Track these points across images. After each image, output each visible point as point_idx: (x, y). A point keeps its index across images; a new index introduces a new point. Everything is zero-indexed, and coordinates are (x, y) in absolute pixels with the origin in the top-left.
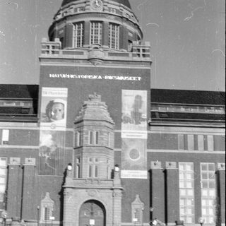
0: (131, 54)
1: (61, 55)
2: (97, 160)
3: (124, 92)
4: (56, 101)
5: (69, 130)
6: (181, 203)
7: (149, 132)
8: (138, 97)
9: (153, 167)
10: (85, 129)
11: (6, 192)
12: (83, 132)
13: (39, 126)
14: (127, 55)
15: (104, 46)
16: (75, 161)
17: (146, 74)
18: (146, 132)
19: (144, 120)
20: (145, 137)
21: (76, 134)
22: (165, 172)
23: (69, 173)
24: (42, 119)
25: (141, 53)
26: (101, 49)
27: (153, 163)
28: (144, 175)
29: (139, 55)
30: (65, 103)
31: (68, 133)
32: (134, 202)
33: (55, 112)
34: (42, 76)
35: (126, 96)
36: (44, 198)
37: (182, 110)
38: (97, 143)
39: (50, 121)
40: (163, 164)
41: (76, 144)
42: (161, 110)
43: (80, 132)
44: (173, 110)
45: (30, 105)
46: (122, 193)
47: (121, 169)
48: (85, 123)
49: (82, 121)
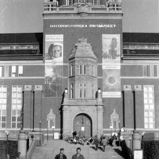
0: (108, 9)
1: (58, 11)
2: (85, 85)
3: (104, 36)
4: (55, 44)
5: (65, 64)
6: (146, 114)
7: (122, 64)
8: (114, 39)
9: (125, 89)
10: (76, 64)
11: (22, 109)
12: (75, 66)
13: (44, 62)
14: (105, 9)
15: (88, 4)
16: (70, 86)
17: (119, 23)
18: (120, 64)
19: (118, 56)
20: (119, 68)
21: (70, 67)
22: (134, 92)
23: (66, 95)
24: (46, 58)
25: (116, 7)
26: (87, 6)
27: (125, 86)
28: (118, 95)
29: (114, 9)
30: (62, 45)
31: (65, 67)
32: (113, 114)
33: (55, 52)
34: (45, 27)
35: (105, 39)
36: (49, 113)
37: (146, 48)
38: (85, 73)
39: (51, 59)
40: (133, 87)
41: (70, 75)
42: (131, 48)
43: (73, 66)
44: (140, 48)
45: (37, 48)
46: (103, 108)
47: (102, 91)
48: (76, 59)
49: (74, 58)
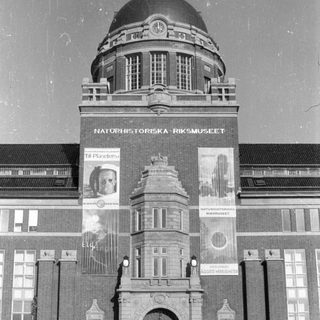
0: (208, 97)
1: (110, 102)
2: (164, 251)
3: (201, 151)
4: (104, 167)
5: (124, 208)
6: (290, 308)
7: (239, 207)
8: (221, 157)
9: (247, 258)
10: (147, 206)
11: (35, 299)
12: (143, 210)
13: (81, 204)
14: (204, 98)
15: (171, 87)
16: (134, 253)
17: (232, 124)
18: (235, 207)
19: (231, 190)
20: (233, 214)
21: (134, 213)
22: (264, 264)
23: (125, 271)
24: (85, 194)
25: (224, 94)
26: (166, 91)
27: (246, 252)
28: (233, 269)
29: (221, 97)
30: (118, 169)
31: (123, 213)
32: (221, 310)
33: (104, 182)
34: (83, 133)
35: (204, 156)
36: (89, 308)
37: (286, 173)
38: (164, 226)
39: (96, 197)
40: (261, 253)
41: (134, 228)
42: (255, 174)
43: (139, 210)
44: (273, 174)
45: (68, 174)
46: (203, 297)
47: (199, 262)
48: (146, 197)
49: (143, 195)
